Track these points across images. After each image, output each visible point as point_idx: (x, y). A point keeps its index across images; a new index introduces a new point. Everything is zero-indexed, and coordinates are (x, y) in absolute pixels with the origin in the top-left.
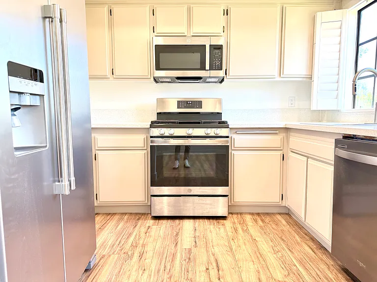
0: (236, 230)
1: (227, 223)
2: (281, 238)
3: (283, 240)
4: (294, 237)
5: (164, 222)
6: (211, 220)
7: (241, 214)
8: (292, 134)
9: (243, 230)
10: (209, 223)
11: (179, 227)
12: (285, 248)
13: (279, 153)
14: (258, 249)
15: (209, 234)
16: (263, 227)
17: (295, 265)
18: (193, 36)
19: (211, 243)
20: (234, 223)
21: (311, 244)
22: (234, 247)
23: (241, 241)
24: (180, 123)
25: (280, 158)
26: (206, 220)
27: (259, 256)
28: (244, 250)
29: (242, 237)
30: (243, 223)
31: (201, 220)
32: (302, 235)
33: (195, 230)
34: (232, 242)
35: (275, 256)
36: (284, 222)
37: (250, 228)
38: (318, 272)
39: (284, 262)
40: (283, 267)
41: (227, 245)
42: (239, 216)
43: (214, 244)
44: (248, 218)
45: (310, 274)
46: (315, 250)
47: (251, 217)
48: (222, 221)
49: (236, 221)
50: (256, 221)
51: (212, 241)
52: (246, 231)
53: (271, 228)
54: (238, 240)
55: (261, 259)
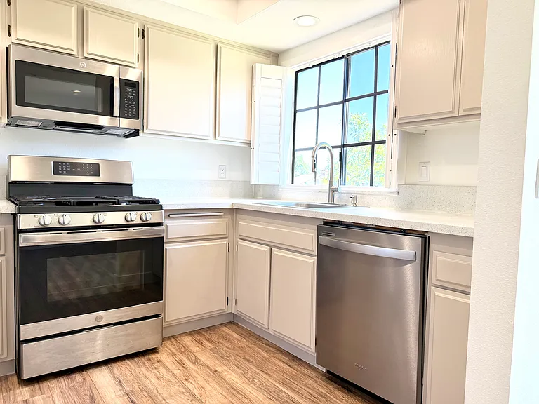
0: (182, 364)
1: (163, 356)
2: (245, 359)
3: (248, 361)
4: (260, 354)
5: (52, 383)
6: (136, 359)
7: (174, 337)
8: (239, 216)
9: (191, 360)
10: (136, 365)
11: (87, 385)
12: (258, 371)
13: (225, 242)
14: (228, 383)
15: (147, 382)
16: (215, 349)
17: (282, 391)
18: (87, 58)
19: (159, 397)
20: (173, 354)
21: (282, 357)
22: (195, 391)
23: (200, 379)
24: (79, 203)
25: (225, 249)
26: (128, 361)
27: (234, 392)
28: (211, 392)
29: (197, 372)
30: (185, 350)
31: (119, 364)
32: (265, 348)
33: (120, 382)
34: (186, 383)
35: (252, 385)
36: (236, 336)
37: (198, 355)
38: (308, 390)
39: (268, 391)
40: (272, 398)
41: (184, 391)
42: (173, 340)
43: (164, 395)
44: (187, 340)
45: (302, 396)
46: (291, 364)
47: (190, 338)
48: (153, 356)
49: (174, 350)
50: (200, 342)
51: (158, 393)
52: (196, 361)
53: (226, 349)
54: (194, 377)
55: (239, 396)
